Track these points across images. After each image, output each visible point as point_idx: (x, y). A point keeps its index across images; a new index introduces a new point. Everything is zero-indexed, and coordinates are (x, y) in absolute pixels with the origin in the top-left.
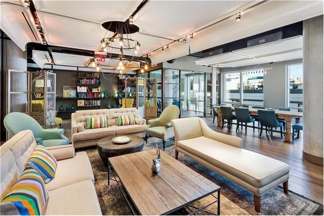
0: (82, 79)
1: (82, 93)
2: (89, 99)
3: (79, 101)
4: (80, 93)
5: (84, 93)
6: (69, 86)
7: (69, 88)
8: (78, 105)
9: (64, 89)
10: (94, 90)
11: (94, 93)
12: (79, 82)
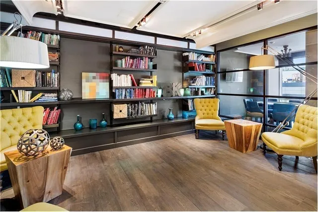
0: (121, 57)
1: (122, 88)
2: (137, 102)
3: (116, 108)
4: (118, 88)
5: (126, 88)
6: (94, 74)
7: (94, 78)
8: (115, 116)
9: (84, 80)
10: (145, 83)
11: (145, 89)
12: (116, 65)
